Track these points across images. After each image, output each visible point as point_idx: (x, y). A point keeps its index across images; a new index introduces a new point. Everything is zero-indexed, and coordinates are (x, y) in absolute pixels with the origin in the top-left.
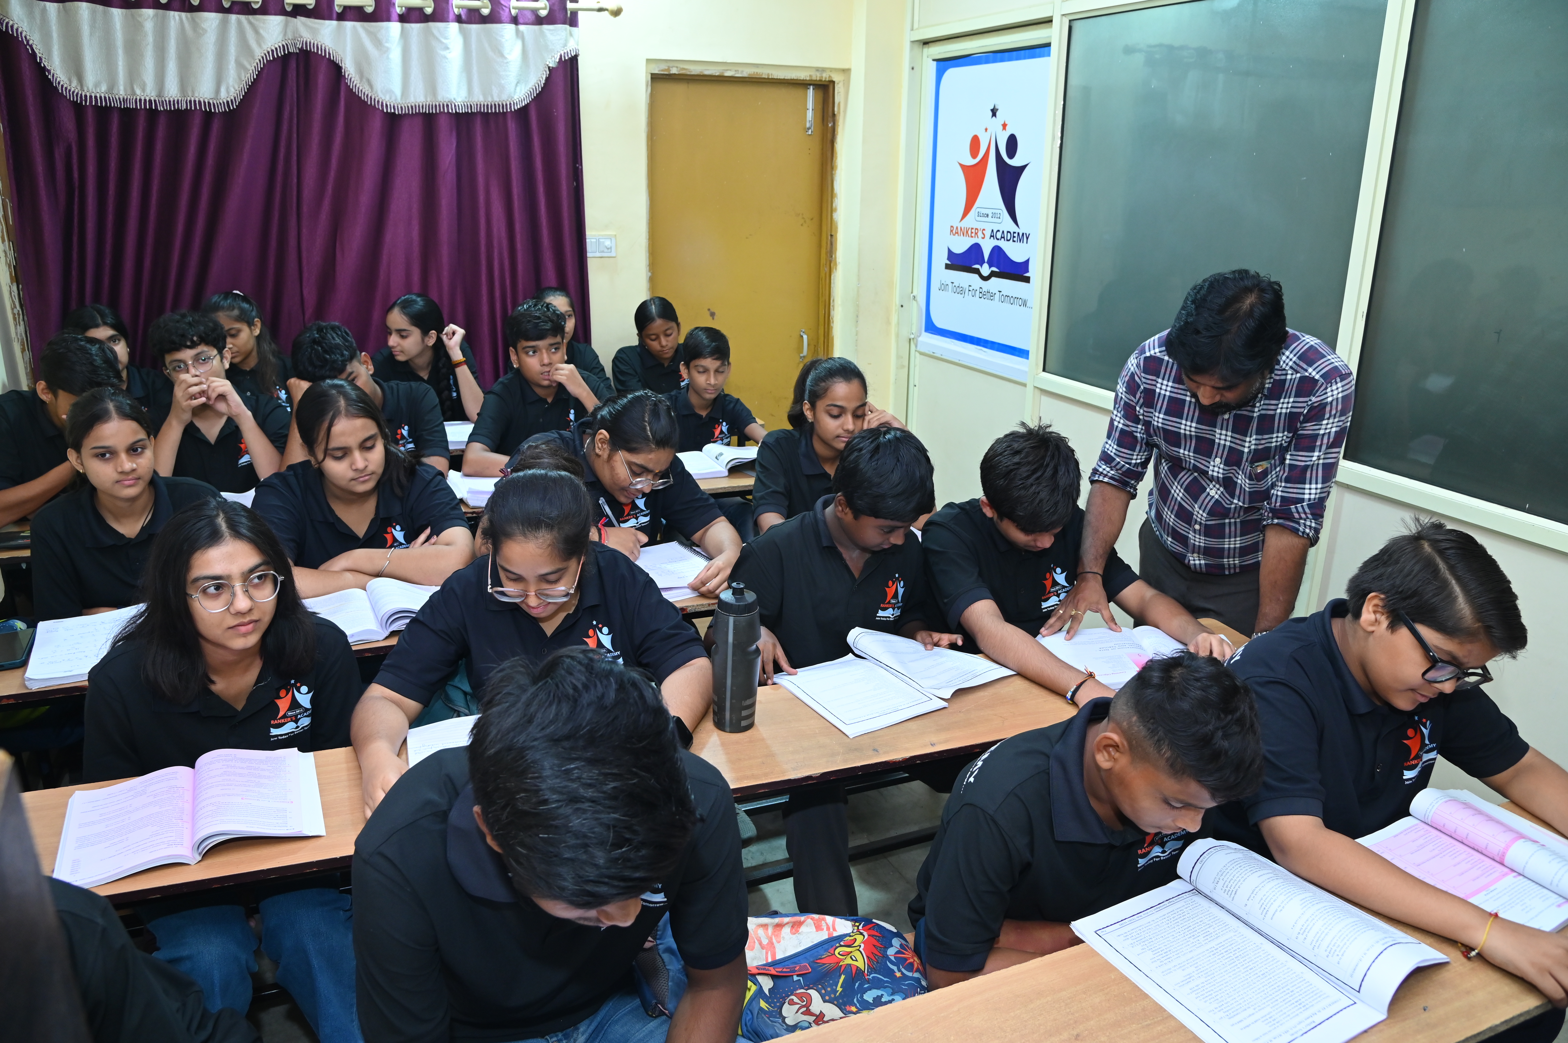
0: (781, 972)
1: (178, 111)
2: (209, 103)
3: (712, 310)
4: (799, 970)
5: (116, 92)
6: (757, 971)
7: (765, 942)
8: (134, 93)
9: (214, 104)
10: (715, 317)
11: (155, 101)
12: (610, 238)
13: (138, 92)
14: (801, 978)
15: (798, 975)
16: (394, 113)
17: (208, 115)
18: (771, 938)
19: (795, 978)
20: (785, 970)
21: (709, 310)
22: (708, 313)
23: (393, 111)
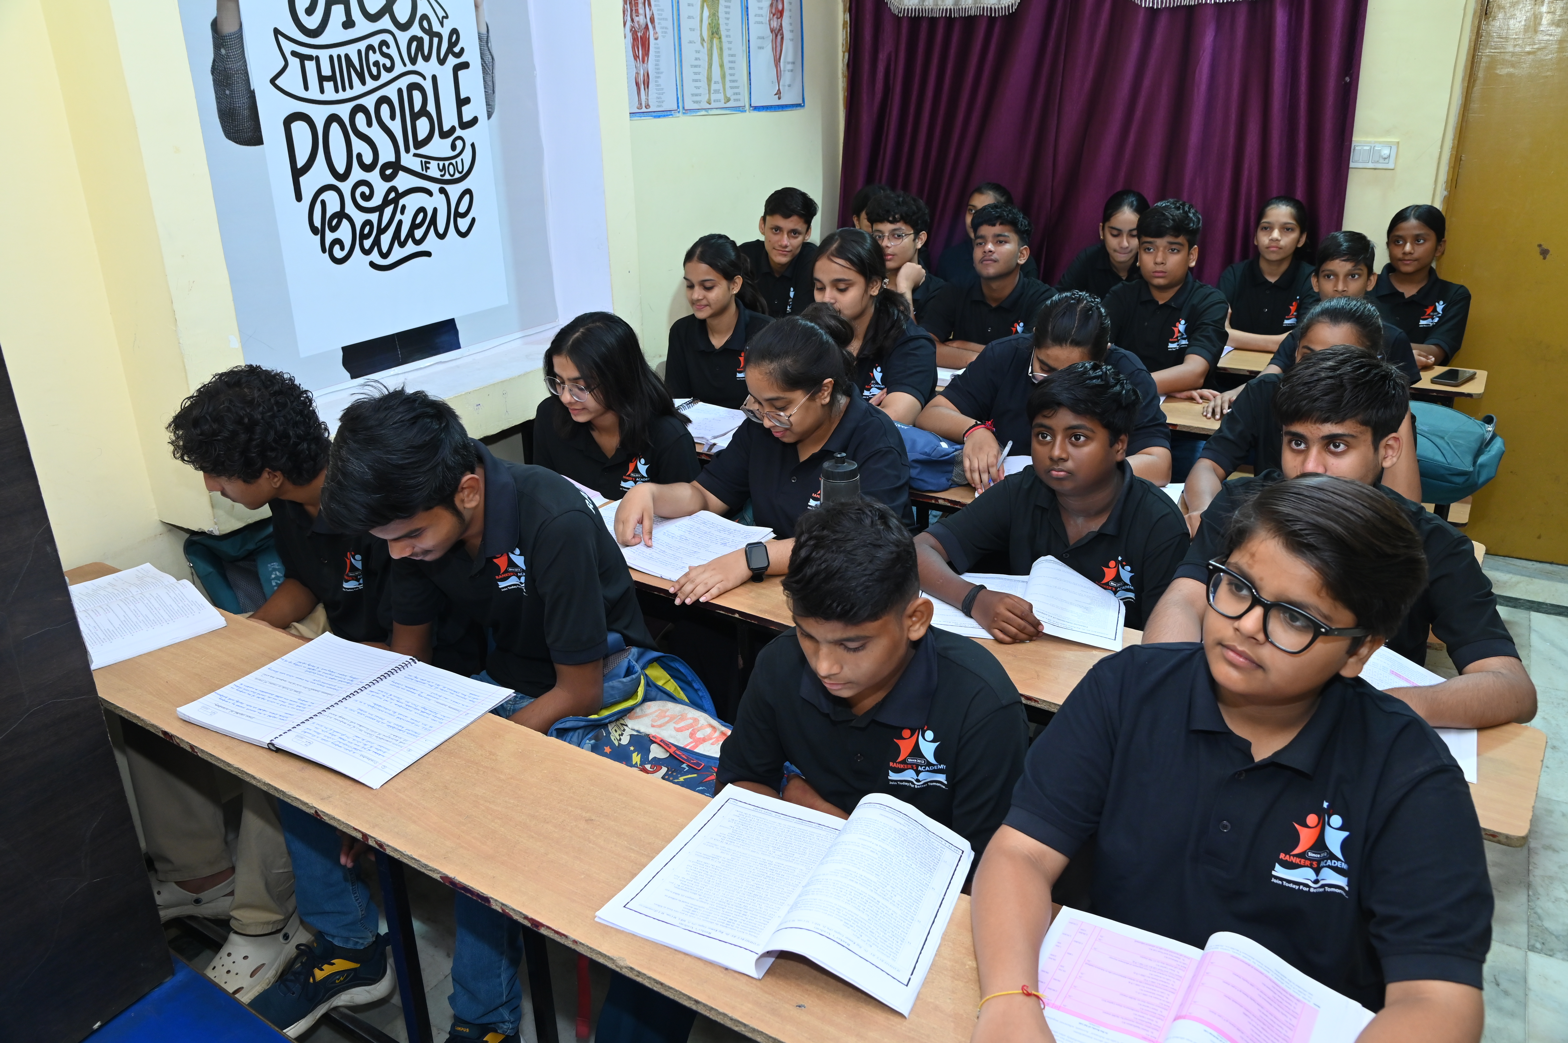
0: (679, 755)
1: (970, 17)
2: (991, 8)
3: (1545, 247)
4: (692, 763)
5: (927, 4)
6: (658, 741)
7: (699, 735)
8: (937, 5)
9: (995, 9)
10: (1548, 256)
11: (950, 9)
12: (1390, 145)
13: (940, 3)
14: (687, 768)
15: (688, 766)
16: (1153, 7)
17: (992, 20)
18: (711, 739)
19: (684, 766)
20: (684, 756)
21: (1540, 246)
22: (1538, 250)
23: (1151, 5)
